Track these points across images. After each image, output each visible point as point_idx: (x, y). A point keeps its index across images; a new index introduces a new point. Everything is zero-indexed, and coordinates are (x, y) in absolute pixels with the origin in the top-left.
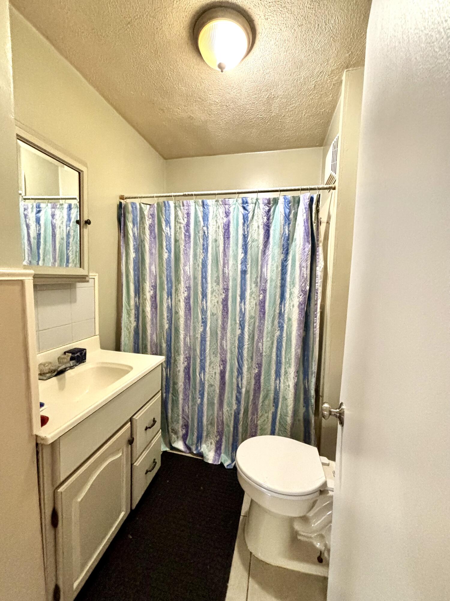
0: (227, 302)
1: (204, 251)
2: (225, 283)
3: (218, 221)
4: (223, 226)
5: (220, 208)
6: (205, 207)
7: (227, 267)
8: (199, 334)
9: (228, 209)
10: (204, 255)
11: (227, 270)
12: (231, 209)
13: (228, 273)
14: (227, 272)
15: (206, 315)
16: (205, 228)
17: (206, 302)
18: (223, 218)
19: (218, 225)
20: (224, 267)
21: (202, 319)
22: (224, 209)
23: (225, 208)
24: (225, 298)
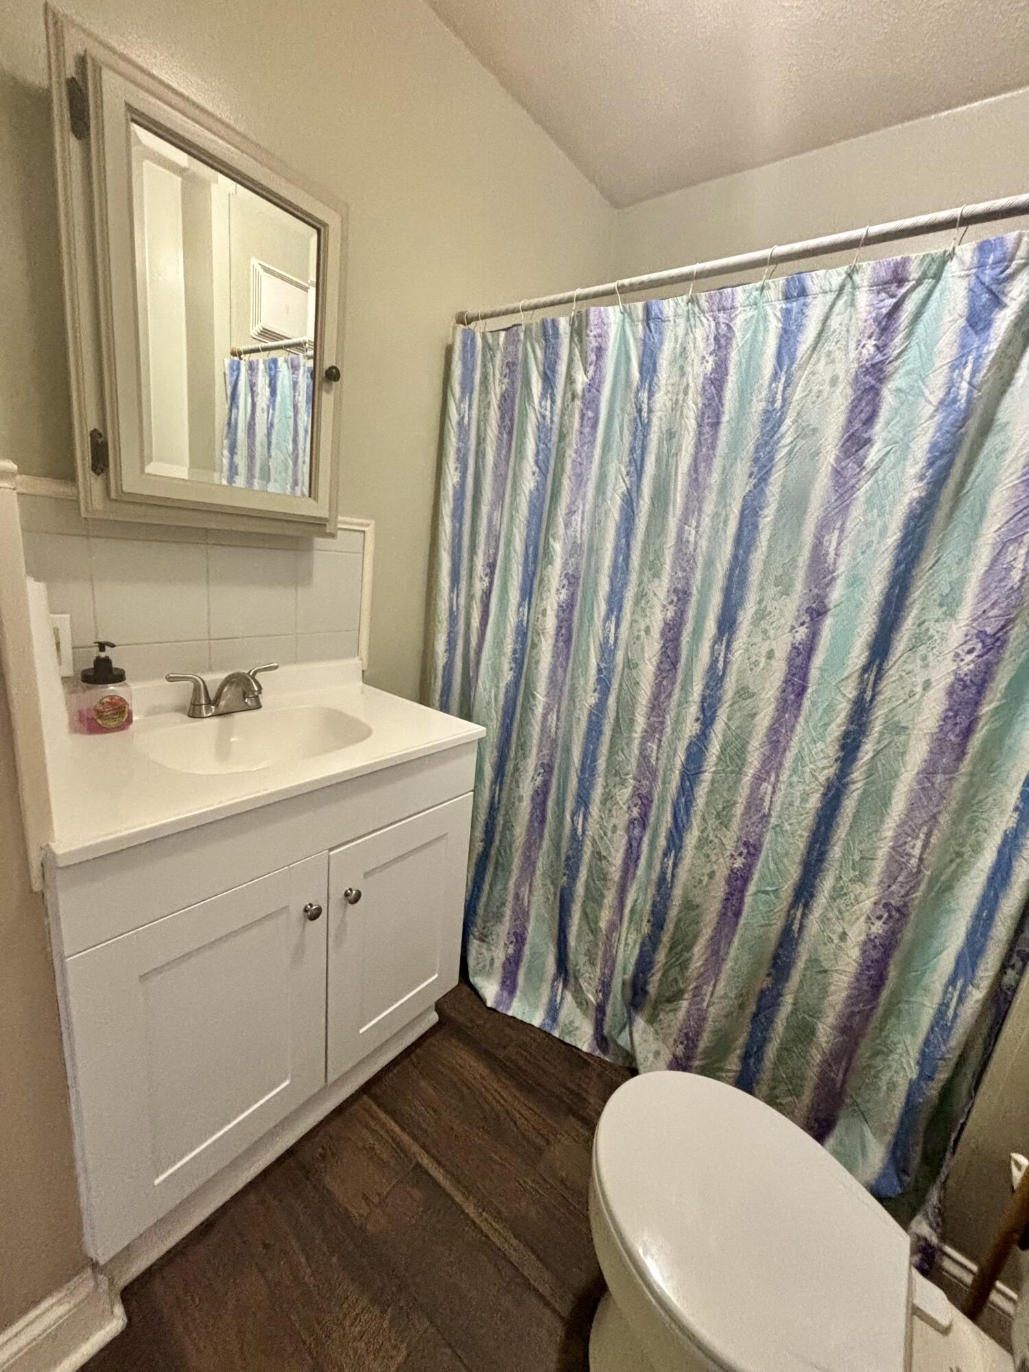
0: (679, 633)
1: (632, 469)
2: (680, 574)
3: (688, 369)
4: (700, 386)
5: (698, 323)
6: (652, 325)
7: (694, 524)
8: (586, 712)
9: (728, 325)
10: (631, 483)
11: (693, 532)
12: (738, 324)
13: (696, 543)
14: (692, 539)
15: (612, 661)
16: (644, 396)
17: (617, 626)
18: (703, 358)
19: (685, 384)
20: (684, 520)
21: (600, 671)
22: (713, 324)
23: (717, 324)
24: (673, 619)
